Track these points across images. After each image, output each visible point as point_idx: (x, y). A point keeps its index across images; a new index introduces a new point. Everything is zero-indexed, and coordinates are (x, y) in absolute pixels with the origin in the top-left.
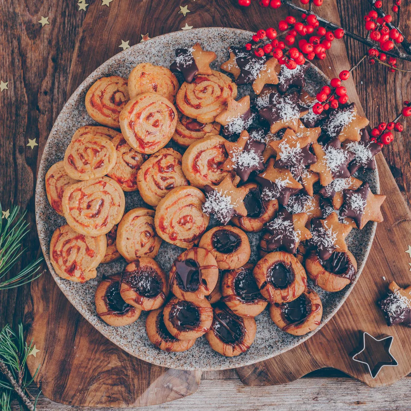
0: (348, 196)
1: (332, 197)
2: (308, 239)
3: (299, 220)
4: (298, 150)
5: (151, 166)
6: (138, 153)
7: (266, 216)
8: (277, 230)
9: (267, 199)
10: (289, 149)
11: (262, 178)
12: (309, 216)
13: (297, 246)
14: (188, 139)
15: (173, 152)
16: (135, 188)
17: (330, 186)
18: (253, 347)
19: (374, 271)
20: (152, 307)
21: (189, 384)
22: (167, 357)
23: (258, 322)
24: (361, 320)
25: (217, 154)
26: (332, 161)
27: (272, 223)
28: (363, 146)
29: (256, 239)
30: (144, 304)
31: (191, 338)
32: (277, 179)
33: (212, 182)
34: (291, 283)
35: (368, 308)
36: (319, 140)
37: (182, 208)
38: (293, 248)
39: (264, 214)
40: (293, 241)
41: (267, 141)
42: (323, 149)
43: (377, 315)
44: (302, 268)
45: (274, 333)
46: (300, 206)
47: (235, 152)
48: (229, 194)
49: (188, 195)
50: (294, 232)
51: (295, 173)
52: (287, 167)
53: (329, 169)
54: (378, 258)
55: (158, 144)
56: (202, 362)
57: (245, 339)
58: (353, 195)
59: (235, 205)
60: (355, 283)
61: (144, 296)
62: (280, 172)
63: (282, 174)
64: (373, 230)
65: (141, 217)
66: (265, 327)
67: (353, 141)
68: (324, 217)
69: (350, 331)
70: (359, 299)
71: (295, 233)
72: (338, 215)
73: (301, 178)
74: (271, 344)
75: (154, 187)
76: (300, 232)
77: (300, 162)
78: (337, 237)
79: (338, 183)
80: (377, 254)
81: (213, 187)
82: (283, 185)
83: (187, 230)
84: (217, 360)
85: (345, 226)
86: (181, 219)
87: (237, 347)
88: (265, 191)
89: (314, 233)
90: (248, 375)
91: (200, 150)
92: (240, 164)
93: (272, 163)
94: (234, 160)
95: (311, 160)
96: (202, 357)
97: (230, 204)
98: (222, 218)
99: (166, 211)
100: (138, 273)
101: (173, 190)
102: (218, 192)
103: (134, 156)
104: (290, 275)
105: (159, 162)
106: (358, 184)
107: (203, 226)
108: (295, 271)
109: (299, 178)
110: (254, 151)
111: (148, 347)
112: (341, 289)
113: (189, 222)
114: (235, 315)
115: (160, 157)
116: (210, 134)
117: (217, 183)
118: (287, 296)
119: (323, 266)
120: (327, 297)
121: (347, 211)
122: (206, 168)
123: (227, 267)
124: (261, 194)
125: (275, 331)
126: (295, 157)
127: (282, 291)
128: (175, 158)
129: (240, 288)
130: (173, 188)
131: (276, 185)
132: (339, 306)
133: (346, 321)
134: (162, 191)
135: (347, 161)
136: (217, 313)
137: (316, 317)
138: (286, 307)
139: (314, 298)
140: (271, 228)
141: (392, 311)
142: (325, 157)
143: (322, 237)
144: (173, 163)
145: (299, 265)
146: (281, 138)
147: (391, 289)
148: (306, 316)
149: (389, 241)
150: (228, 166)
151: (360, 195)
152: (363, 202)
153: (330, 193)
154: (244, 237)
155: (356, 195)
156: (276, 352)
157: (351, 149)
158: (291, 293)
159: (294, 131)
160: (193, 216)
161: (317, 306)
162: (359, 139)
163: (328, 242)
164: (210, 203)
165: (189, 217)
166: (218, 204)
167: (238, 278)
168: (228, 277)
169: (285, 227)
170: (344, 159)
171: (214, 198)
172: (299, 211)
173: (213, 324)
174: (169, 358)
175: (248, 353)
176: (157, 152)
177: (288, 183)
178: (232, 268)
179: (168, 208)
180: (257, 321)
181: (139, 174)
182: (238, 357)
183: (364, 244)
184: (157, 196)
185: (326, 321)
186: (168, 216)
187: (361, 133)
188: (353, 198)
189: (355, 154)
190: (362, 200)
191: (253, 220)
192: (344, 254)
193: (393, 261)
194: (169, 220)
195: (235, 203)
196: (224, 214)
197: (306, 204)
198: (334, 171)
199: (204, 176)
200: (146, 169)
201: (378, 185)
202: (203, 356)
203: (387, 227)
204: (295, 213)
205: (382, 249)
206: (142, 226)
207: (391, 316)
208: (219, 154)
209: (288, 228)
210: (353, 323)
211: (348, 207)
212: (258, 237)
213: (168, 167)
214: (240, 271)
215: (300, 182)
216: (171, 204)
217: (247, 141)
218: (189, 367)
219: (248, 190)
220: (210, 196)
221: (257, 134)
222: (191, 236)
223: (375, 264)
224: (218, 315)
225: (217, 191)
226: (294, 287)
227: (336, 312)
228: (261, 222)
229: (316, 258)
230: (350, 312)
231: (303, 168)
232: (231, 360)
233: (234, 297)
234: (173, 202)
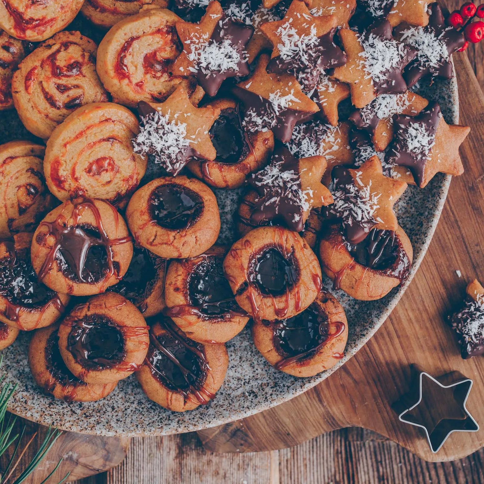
0: (403, 126)
1: (372, 128)
2: (326, 204)
3: (310, 169)
4: (313, 40)
5: (38, 64)
6: (15, 39)
7: (251, 161)
8: (270, 187)
9: (252, 130)
10: (297, 37)
11: (245, 91)
12: (329, 161)
13: (305, 217)
14: (110, 16)
15: (81, 39)
16: (9, 104)
17: (369, 108)
18: (222, 394)
19: (442, 260)
20: (37, 324)
21: (108, 452)
22: (66, 410)
23: (232, 348)
24: (415, 346)
25: (162, 45)
26: (374, 62)
27: (261, 174)
28: (433, 35)
29: (232, 200)
30: (21, 319)
31: (107, 382)
32: (272, 92)
33: (152, 95)
34: (292, 285)
35: (428, 325)
36: (351, 23)
37: (95, 143)
38: (299, 221)
39: (246, 156)
40: (298, 210)
41: (257, 22)
42: (359, 40)
43: (443, 337)
44: (313, 257)
45: (260, 370)
46: (313, 143)
47: (194, 43)
48: (182, 119)
49: (107, 120)
50: (300, 192)
51: (306, 82)
52: (292, 71)
53: (369, 77)
54: (449, 238)
55: (51, 24)
56: (128, 420)
57: (207, 382)
58: (410, 126)
59: (194, 140)
60: (408, 283)
61: (22, 305)
62: (279, 81)
63: (281, 83)
64: (443, 188)
65: (18, 159)
66: (244, 359)
67: (414, 26)
68: (356, 164)
69: (394, 364)
70: (413, 310)
71: (302, 195)
72: (383, 160)
73: (316, 92)
74: (254, 390)
75: (43, 104)
76: (311, 192)
77: (316, 62)
78: (379, 203)
79: (384, 103)
80: (447, 231)
81: (153, 105)
82: (283, 104)
83: (104, 185)
84: (156, 418)
85: (395, 183)
86: (91, 164)
87: (191, 396)
88: (250, 115)
89: (338, 194)
90: (214, 435)
91: (130, 35)
92: (204, 65)
93: (264, 63)
94: (192, 57)
95: (336, 59)
96: (129, 411)
97: (184, 138)
98: (168, 164)
99: (63, 150)
100: (10, 262)
101: (80, 110)
102: (163, 116)
103: (7, 44)
104: (290, 270)
105: (53, 57)
106: (420, 104)
107: (135, 177)
108: (301, 263)
109: (312, 91)
110: (230, 42)
111: (32, 392)
112: (383, 296)
113: (107, 170)
114: (190, 340)
115: (55, 48)
116: (151, 7)
117: (160, 98)
118: (284, 309)
119: (352, 254)
120: (357, 307)
121: (398, 155)
122: (141, 70)
123: (175, 255)
124: (243, 119)
125: (262, 366)
126: (306, 52)
127: (276, 301)
128: (84, 50)
129: (200, 292)
130: (80, 105)
131: (270, 104)
132: (378, 325)
133: (388, 348)
134: (58, 112)
135: (402, 62)
136: (157, 334)
137: (336, 345)
138: (281, 326)
139: (334, 311)
140: (259, 184)
141: (472, 334)
142: (363, 54)
143: (351, 202)
144: (80, 60)
145: (308, 252)
146: (282, 18)
147: (471, 293)
148: (318, 344)
149: (470, 208)
150: (182, 69)
151: (424, 125)
152: (429, 138)
153: (368, 122)
154: (209, 198)
155: (416, 125)
156: (263, 404)
157: (410, 41)
158: (292, 303)
159: (307, 5)
160: (115, 159)
161: (339, 325)
162: (425, 21)
163: (363, 211)
164: (147, 136)
165: (108, 161)
166: (161, 137)
167: (196, 273)
168: (177, 271)
169: (285, 183)
170: (397, 59)
171: (156, 126)
172: (312, 151)
173: (150, 355)
174: (70, 413)
175: (213, 404)
176: (51, 38)
177: (292, 101)
178: (185, 255)
179: (68, 143)
180: (230, 347)
181: (15, 79)
182: (194, 413)
183: (426, 213)
184: (48, 121)
185: (354, 351)
186: (67, 157)
187: (430, 11)
188: (411, 131)
189: (417, 50)
190: (426, 134)
191: (226, 167)
192: (389, 233)
193: (476, 242)
194: (69, 167)
195: (194, 137)
196: (173, 156)
197: (324, 140)
198: (377, 80)
199: (137, 85)
200: (29, 69)
201: (456, 108)
202: (131, 408)
203: (468, 182)
204: (303, 155)
205: (456, 221)
206: (21, 175)
207: (469, 342)
208: (166, 43)
209: (289, 185)
210: (400, 351)
211: (402, 148)
212: (235, 197)
213: (70, 67)
214: (199, 261)
215: (315, 99)
216: (73, 136)
217: (218, 23)
218: (104, 431)
219: (218, 112)
220: (147, 122)
221: (237, 10)
222: (111, 195)
223: (443, 248)
224: (159, 338)
225: (160, 113)
226: (298, 292)
227: (372, 335)
228: (242, 170)
229: (340, 240)
230: (396, 331)
231: (322, 74)
232: (181, 418)
233: (187, 308)
234: (78, 132)
